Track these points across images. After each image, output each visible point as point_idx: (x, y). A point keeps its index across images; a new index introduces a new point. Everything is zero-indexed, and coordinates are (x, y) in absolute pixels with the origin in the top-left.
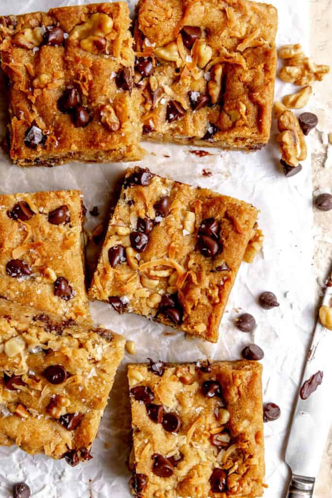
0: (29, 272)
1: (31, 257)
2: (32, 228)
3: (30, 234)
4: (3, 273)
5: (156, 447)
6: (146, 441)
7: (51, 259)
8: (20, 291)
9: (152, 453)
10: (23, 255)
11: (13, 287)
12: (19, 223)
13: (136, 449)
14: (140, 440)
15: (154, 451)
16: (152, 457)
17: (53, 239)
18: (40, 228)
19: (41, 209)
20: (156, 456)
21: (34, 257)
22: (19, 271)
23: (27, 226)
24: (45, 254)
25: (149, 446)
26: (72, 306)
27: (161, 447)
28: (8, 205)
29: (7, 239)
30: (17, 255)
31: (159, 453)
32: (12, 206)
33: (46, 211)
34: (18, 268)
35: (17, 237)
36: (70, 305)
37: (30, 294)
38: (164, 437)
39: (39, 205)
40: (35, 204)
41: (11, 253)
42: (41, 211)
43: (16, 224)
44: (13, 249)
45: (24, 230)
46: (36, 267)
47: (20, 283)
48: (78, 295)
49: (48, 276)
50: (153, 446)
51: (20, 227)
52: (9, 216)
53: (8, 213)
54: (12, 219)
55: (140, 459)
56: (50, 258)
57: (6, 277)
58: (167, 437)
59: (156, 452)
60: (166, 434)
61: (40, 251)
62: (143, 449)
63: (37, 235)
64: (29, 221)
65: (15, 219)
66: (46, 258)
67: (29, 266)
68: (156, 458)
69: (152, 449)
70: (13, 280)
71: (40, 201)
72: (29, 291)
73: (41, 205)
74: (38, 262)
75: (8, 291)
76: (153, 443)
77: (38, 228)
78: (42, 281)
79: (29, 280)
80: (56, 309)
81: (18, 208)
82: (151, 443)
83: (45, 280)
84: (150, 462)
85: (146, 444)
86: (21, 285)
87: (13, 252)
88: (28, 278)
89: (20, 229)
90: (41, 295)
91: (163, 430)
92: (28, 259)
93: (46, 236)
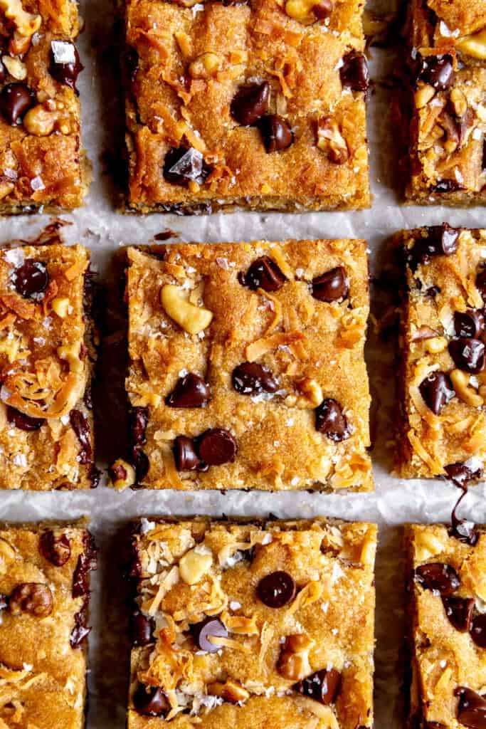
0: (272, 385)
1: (279, 359)
2: (283, 306)
3: (279, 318)
4: (226, 386)
5: (461, 675)
6: (443, 664)
7: (317, 364)
8: (257, 421)
9: (455, 685)
10: (264, 356)
11: (242, 413)
12: (260, 295)
13: (425, 677)
14: (431, 660)
15: (457, 682)
16: (456, 692)
17: (321, 328)
18: (299, 307)
19: (300, 272)
20: (463, 691)
21: (286, 359)
22: (257, 385)
23: (275, 302)
24: (306, 354)
25: (449, 672)
26: (346, 453)
27: (470, 675)
28: (241, 261)
29: (238, 324)
30: (254, 355)
31: (466, 685)
32: (248, 264)
33: (309, 277)
34: (256, 379)
35: (256, 321)
36: (342, 450)
37: (273, 426)
38: (475, 658)
39: (295, 264)
40: (287, 262)
41: (245, 351)
42: (299, 276)
43: (254, 297)
44: (248, 344)
45: (269, 309)
46: (288, 377)
47: (256, 407)
48: (359, 432)
49: (308, 395)
50: (457, 673)
51: (261, 303)
52: (241, 282)
53: (239, 276)
54: (247, 288)
55: (434, 694)
56: (315, 363)
57: (231, 394)
58: (481, 658)
59: (461, 685)
60: (478, 652)
61: (297, 349)
62: (438, 678)
63: (292, 319)
64: (278, 293)
65: (253, 288)
66: (307, 362)
67: (274, 375)
68: (462, 695)
69: (454, 678)
70: (242, 399)
71: (297, 257)
72: (274, 420)
73: (300, 265)
74: (292, 370)
75: (234, 420)
76: (457, 667)
77: (293, 308)
78: (296, 404)
79: (272, 401)
80: (319, 457)
81: (261, 269)
82: (452, 667)
83: (303, 402)
84: (453, 702)
85: (443, 670)
86: (258, 409)
87: (249, 349)
88: (270, 396)
89: (262, 308)
90: (294, 428)
91: (472, 644)
92: (274, 362)
93: (308, 321)
